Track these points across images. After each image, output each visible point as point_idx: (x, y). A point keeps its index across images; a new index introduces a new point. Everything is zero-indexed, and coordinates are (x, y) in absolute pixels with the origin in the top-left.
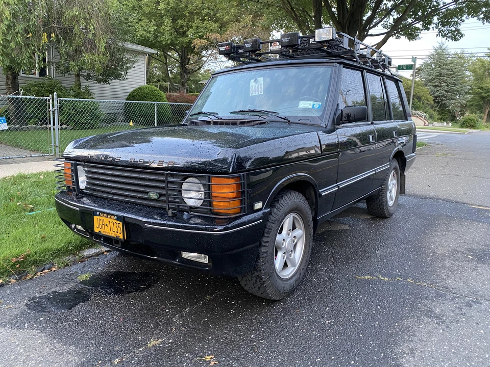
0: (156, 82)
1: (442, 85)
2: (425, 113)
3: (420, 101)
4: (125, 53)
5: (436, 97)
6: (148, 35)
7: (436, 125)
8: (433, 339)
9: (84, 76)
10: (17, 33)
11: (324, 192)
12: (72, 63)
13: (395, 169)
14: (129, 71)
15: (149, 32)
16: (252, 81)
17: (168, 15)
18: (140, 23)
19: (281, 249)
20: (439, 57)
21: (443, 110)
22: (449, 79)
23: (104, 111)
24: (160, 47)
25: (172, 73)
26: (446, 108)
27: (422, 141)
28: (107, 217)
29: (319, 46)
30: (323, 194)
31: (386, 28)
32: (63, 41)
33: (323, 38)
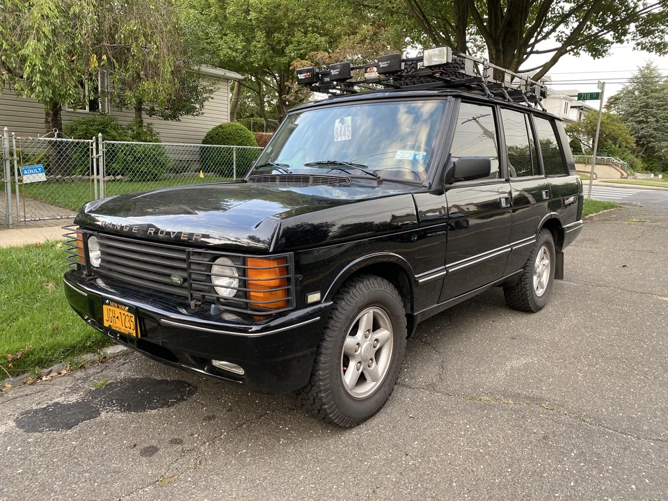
0: (248, 117)
1: (649, 120)
2: (623, 159)
3: (615, 144)
4: (201, 80)
5: (640, 138)
6: (234, 54)
7: (639, 177)
8: (557, 495)
9: (146, 110)
10: (59, 55)
11: (423, 278)
12: (128, 93)
13: (547, 244)
14: (206, 103)
15: (236, 51)
16: (338, 121)
17: (261, 27)
18: (225, 37)
19: (354, 357)
20: (646, 81)
21: (649, 156)
22: (659, 111)
23: (172, 158)
24: (250, 70)
25: (270, 104)
26: (654, 153)
27: (611, 201)
28: (118, 307)
29: (429, 72)
30: (420, 281)
31: (560, 42)
32: (117, 65)
33: (434, 62)
